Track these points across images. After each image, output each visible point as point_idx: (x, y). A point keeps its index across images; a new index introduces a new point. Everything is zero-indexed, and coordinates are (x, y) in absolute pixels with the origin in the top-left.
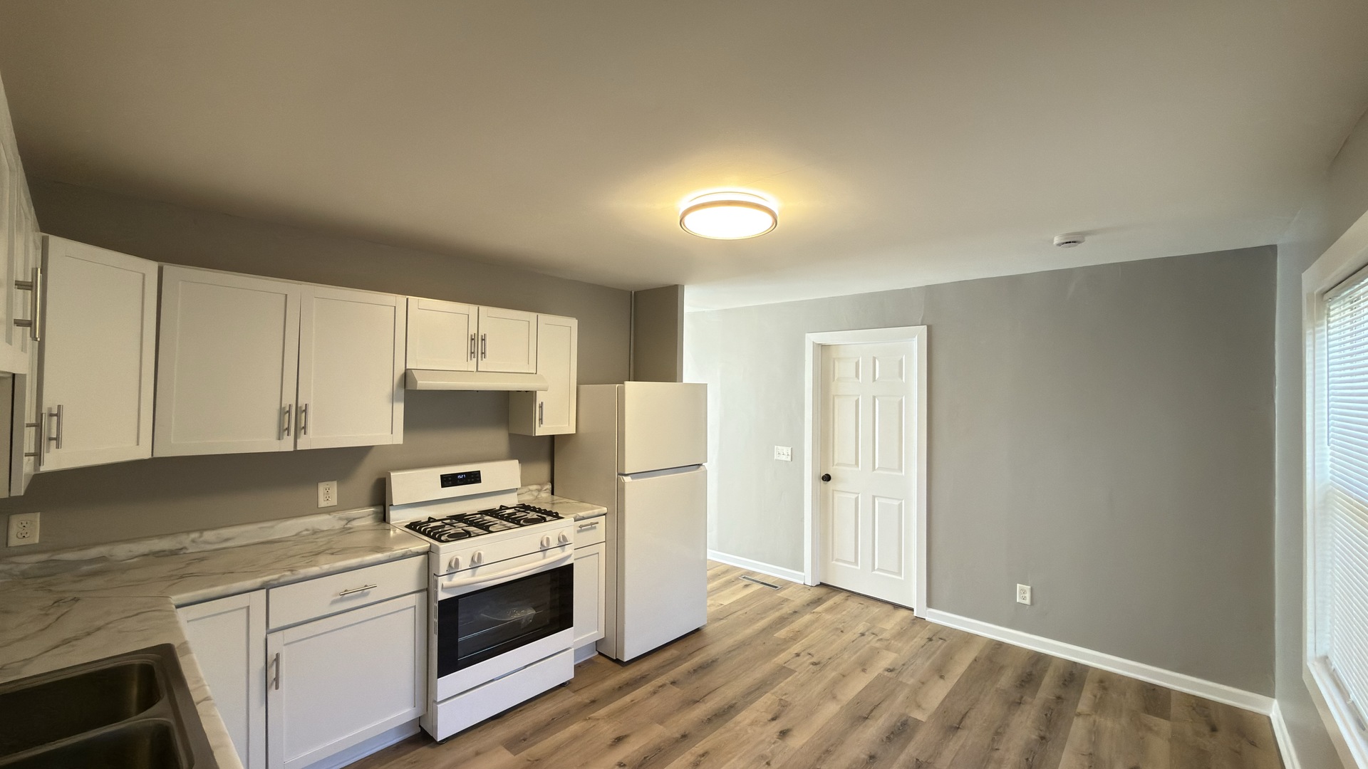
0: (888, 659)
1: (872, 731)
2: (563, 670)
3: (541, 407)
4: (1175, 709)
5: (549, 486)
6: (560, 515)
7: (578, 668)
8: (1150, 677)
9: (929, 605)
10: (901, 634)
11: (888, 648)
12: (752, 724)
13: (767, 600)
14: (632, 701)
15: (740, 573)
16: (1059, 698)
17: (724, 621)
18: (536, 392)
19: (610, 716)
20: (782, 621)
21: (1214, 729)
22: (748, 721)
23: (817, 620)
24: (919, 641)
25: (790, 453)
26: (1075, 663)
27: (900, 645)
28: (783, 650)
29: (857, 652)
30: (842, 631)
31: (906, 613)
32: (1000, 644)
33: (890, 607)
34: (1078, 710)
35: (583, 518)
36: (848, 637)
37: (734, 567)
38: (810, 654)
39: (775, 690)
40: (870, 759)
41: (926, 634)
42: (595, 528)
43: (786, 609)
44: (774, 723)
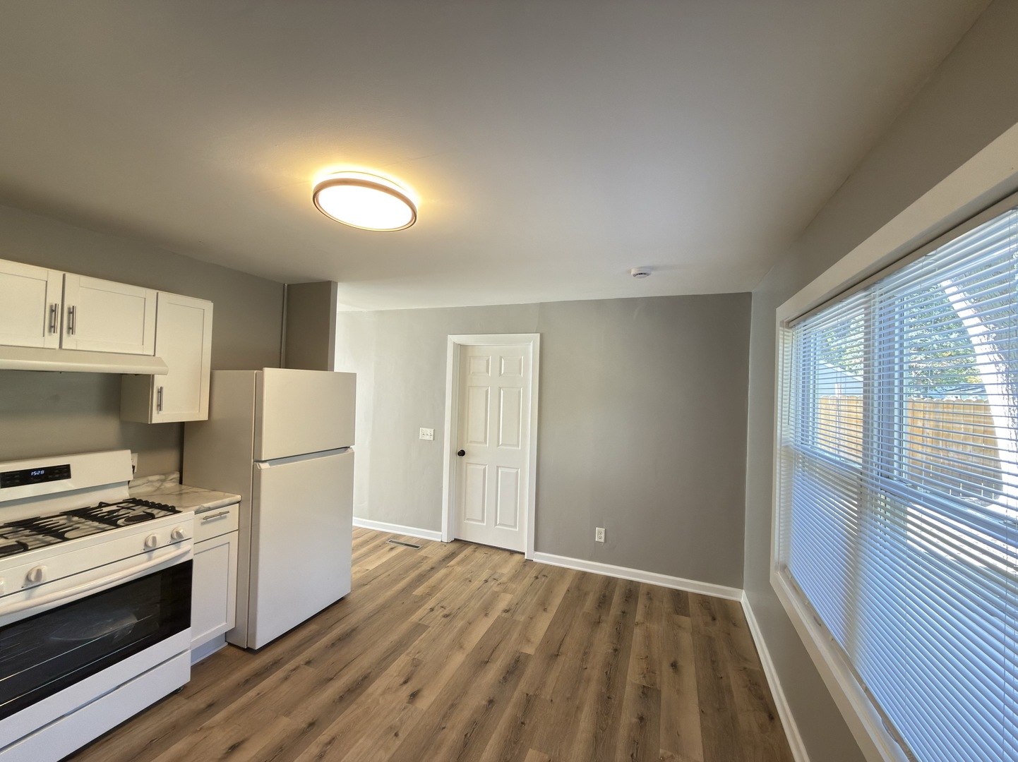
0: (505, 601)
1: (493, 673)
2: (179, 675)
3: (160, 392)
4: (693, 607)
5: (177, 475)
6: (177, 509)
7: (196, 669)
8: (677, 585)
9: (536, 549)
10: (515, 577)
11: (505, 591)
12: (384, 693)
13: (409, 560)
14: (258, 694)
15: (388, 537)
16: (624, 612)
17: (367, 587)
18: (153, 376)
19: (227, 720)
20: (421, 578)
21: (714, 619)
22: (379, 691)
23: (450, 573)
24: (528, 580)
25: (432, 434)
26: (632, 581)
27: (514, 586)
28: (420, 607)
29: (481, 598)
30: (470, 581)
31: (517, 557)
32: (584, 573)
33: (507, 554)
34: (636, 620)
35: (209, 509)
36: (476, 584)
37: (383, 532)
38: (442, 607)
39: (409, 650)
40: (489, 704)
41: (533, 573)
42: (225, 517)
43: (425, 567)
44: (405, 687)
